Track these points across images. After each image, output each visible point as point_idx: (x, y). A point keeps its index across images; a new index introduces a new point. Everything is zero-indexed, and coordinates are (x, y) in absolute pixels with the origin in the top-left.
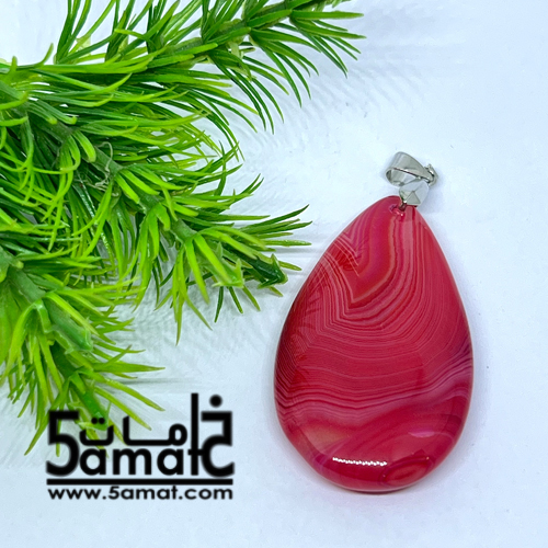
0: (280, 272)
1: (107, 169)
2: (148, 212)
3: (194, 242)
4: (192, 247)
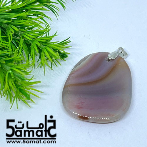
0: (66, 55)
1: (19, 33)
2: (32, 43)
3: (46, 49)
4: (46, 50)
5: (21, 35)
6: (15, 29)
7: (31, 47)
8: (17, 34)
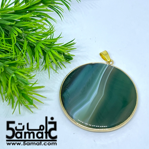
0: (71, 57)
1: (23, 36)
2: (36, 45)
3: (50, 51)
5: (25, 37)
6: (18, 31)
7: (35, 49)
8: (21, 36)
